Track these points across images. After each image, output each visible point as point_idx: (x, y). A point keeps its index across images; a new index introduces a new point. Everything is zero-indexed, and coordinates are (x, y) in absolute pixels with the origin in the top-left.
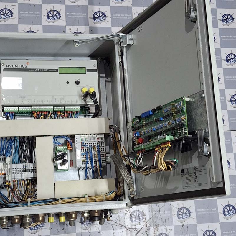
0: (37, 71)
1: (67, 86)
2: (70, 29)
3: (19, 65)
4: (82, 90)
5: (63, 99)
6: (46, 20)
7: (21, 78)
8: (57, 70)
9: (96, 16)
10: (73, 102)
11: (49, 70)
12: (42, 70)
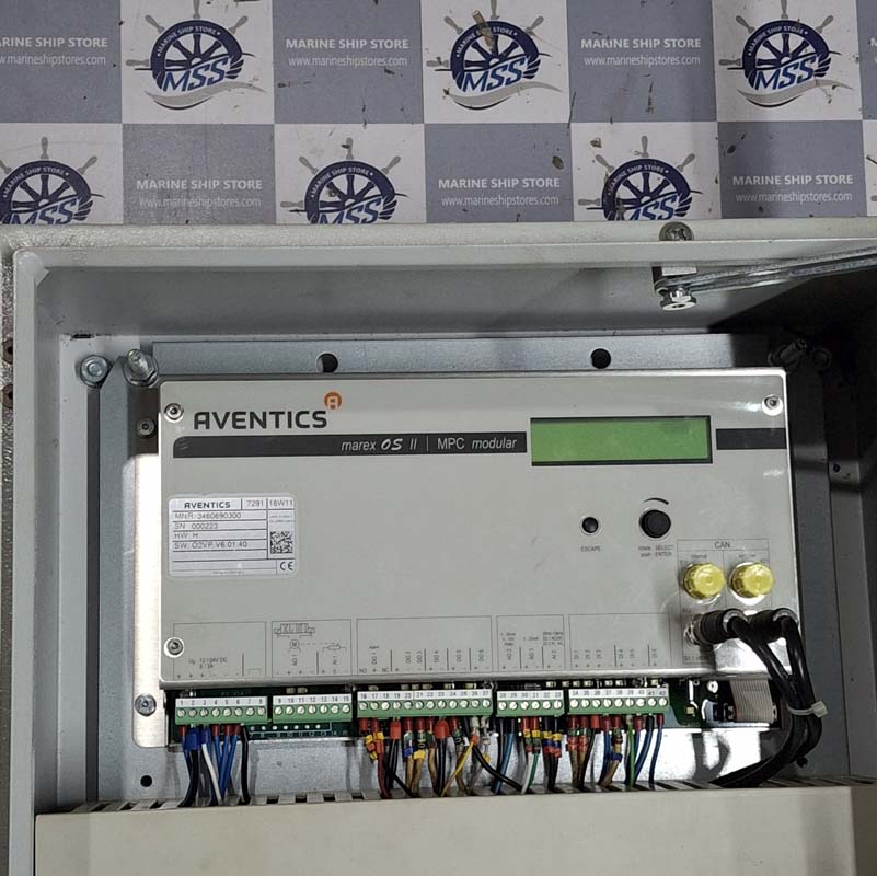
0: (389, 452)
1: (585, 549)
2: (596, 144)
3: (277, 414)
4: (684, 578)
5: (559, 636)
6: (447, 93)
7: (288, 500)
8: (517, 442)
9: (764, 53)
10: (627, 660)
11: (468, 443)
12: (425, 444)
